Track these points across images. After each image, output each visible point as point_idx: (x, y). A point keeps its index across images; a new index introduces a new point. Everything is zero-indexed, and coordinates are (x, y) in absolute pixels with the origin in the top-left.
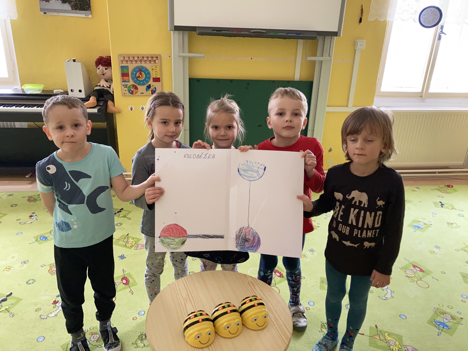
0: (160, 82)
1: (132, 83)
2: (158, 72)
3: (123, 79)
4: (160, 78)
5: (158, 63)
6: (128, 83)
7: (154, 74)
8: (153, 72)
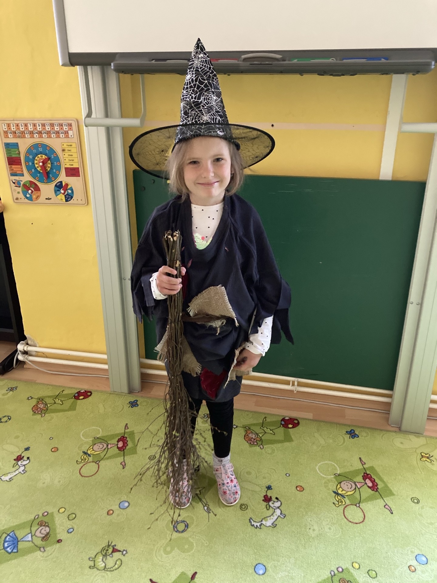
0: (79, 176)
1: (27, 178)
2: (75, 155)
3: (11, 169)
4: (78, 168)
5: (72, 137)
6: (21, 178)
7: (67, 160)
8: (64, 156)
